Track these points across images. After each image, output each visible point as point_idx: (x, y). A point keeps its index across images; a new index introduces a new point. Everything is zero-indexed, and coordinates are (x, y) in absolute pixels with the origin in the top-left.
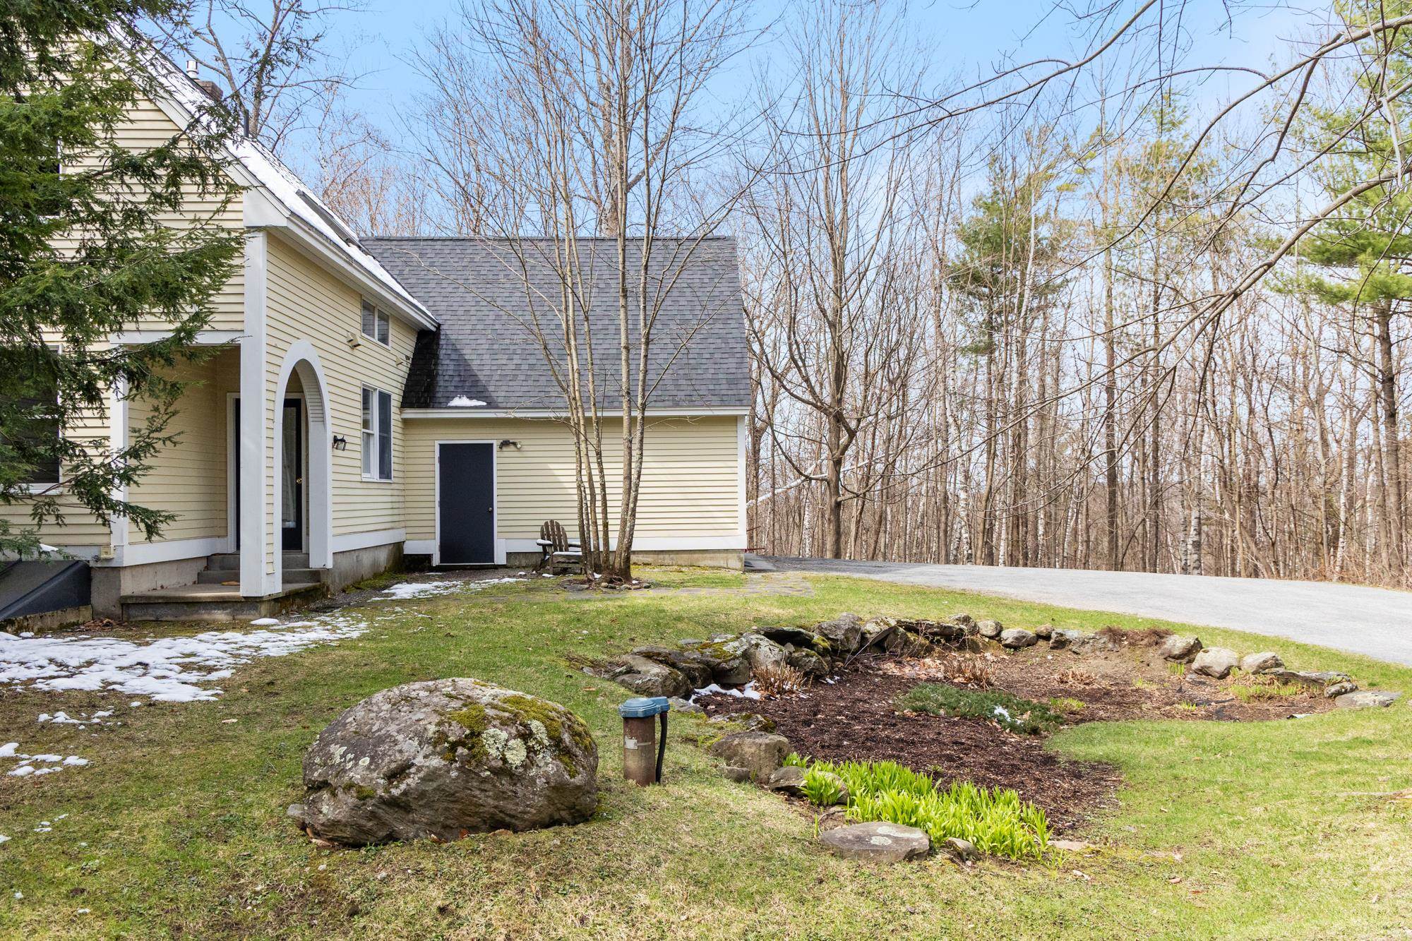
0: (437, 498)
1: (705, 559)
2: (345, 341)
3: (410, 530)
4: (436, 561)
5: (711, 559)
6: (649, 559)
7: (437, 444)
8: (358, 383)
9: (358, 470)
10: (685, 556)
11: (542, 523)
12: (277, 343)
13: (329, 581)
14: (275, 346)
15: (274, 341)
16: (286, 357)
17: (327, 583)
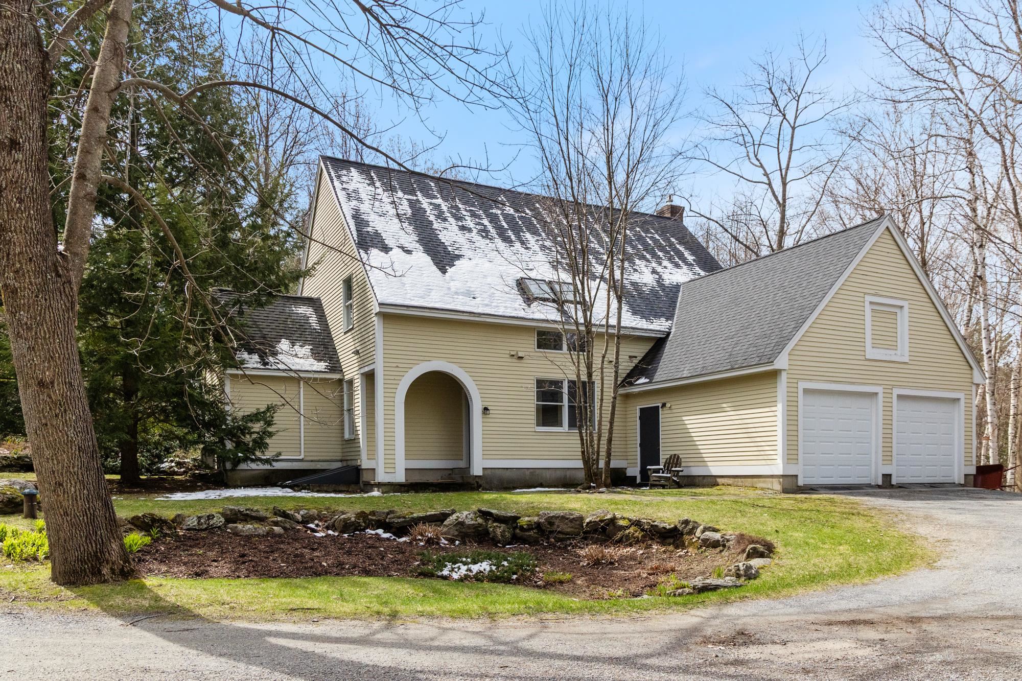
0: (639, 442)
1: (760, 482)
2: (508, 356)
3: (629, 461)
4: (638, 480)
5: (764, 482)
6: (730, 481)
7: (638, 408)
8: (532, 378)
9: (533, 426)
10: (749, 480)
11: (668, 456)
12: (400, 365)
13: (480, 482)
14: (397, 367)
15: (395, 365)
16: (411, 371)
17: (477, 483)
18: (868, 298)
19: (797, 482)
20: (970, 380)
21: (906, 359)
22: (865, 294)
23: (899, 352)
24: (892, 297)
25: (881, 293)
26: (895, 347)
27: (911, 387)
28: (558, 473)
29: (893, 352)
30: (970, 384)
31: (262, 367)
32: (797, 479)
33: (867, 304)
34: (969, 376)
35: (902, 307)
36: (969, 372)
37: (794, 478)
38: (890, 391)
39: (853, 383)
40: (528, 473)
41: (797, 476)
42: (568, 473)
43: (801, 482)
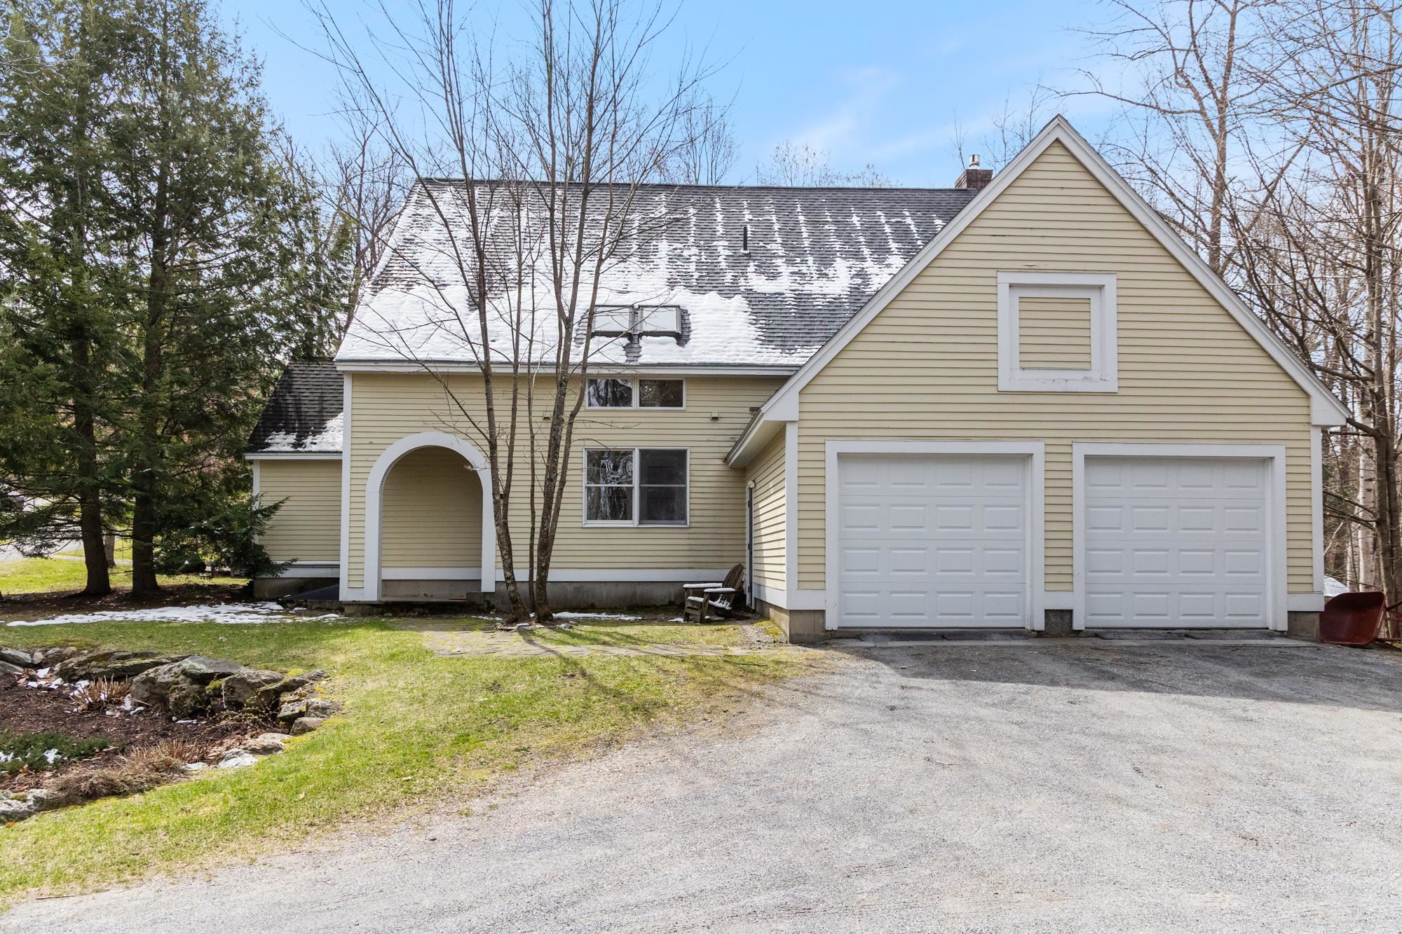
0: (748, 542)
5: (783, 620)
6: (774, 614)
9: (580, 519)
10: (779, 614)
12: (374, 441)
13: (493, 602)
14: (371, 443)
15: (368, 441)
16: (389, 448)
17: (488, 602)
18: (1005, 279)
19: (824, 623)
20: (1304, 419)
21: (1112, 387)
22: (998, 270)
23: (1094, 374)
24: (1070, 271)
25: (1042, 265)
26: (1085, 366)
27: (1126, 440)
28: (621, 589)
29: (1081, 375)
30: (1306, 428)
31: (292, 450)
32: (824, 618)
33: (1003, 290)
34: (1305, 411)
35: (1101, 287)
36: (1303, 402)
37: (817, 616)
38: (1067, 450)
39: (967, 439)
40: (570, 588)
41: (823, 612)
42: (639, 589)
43: (832, 623)
